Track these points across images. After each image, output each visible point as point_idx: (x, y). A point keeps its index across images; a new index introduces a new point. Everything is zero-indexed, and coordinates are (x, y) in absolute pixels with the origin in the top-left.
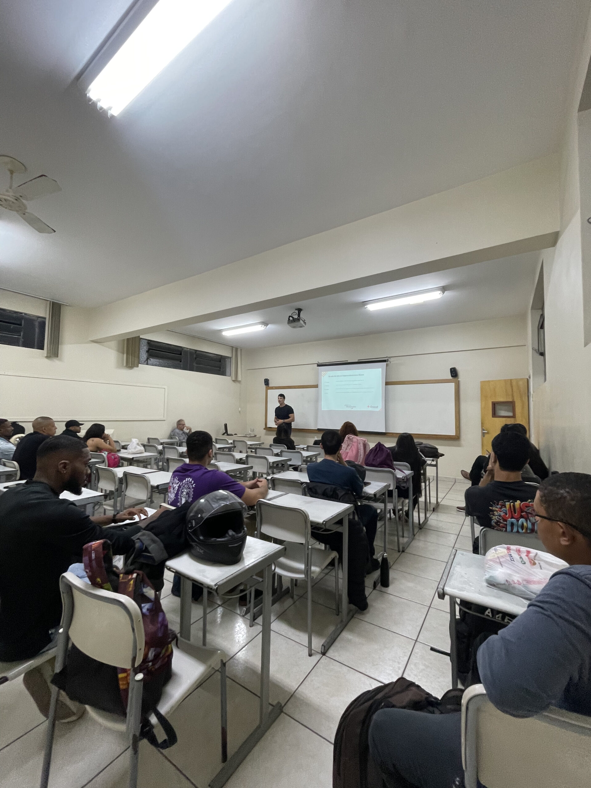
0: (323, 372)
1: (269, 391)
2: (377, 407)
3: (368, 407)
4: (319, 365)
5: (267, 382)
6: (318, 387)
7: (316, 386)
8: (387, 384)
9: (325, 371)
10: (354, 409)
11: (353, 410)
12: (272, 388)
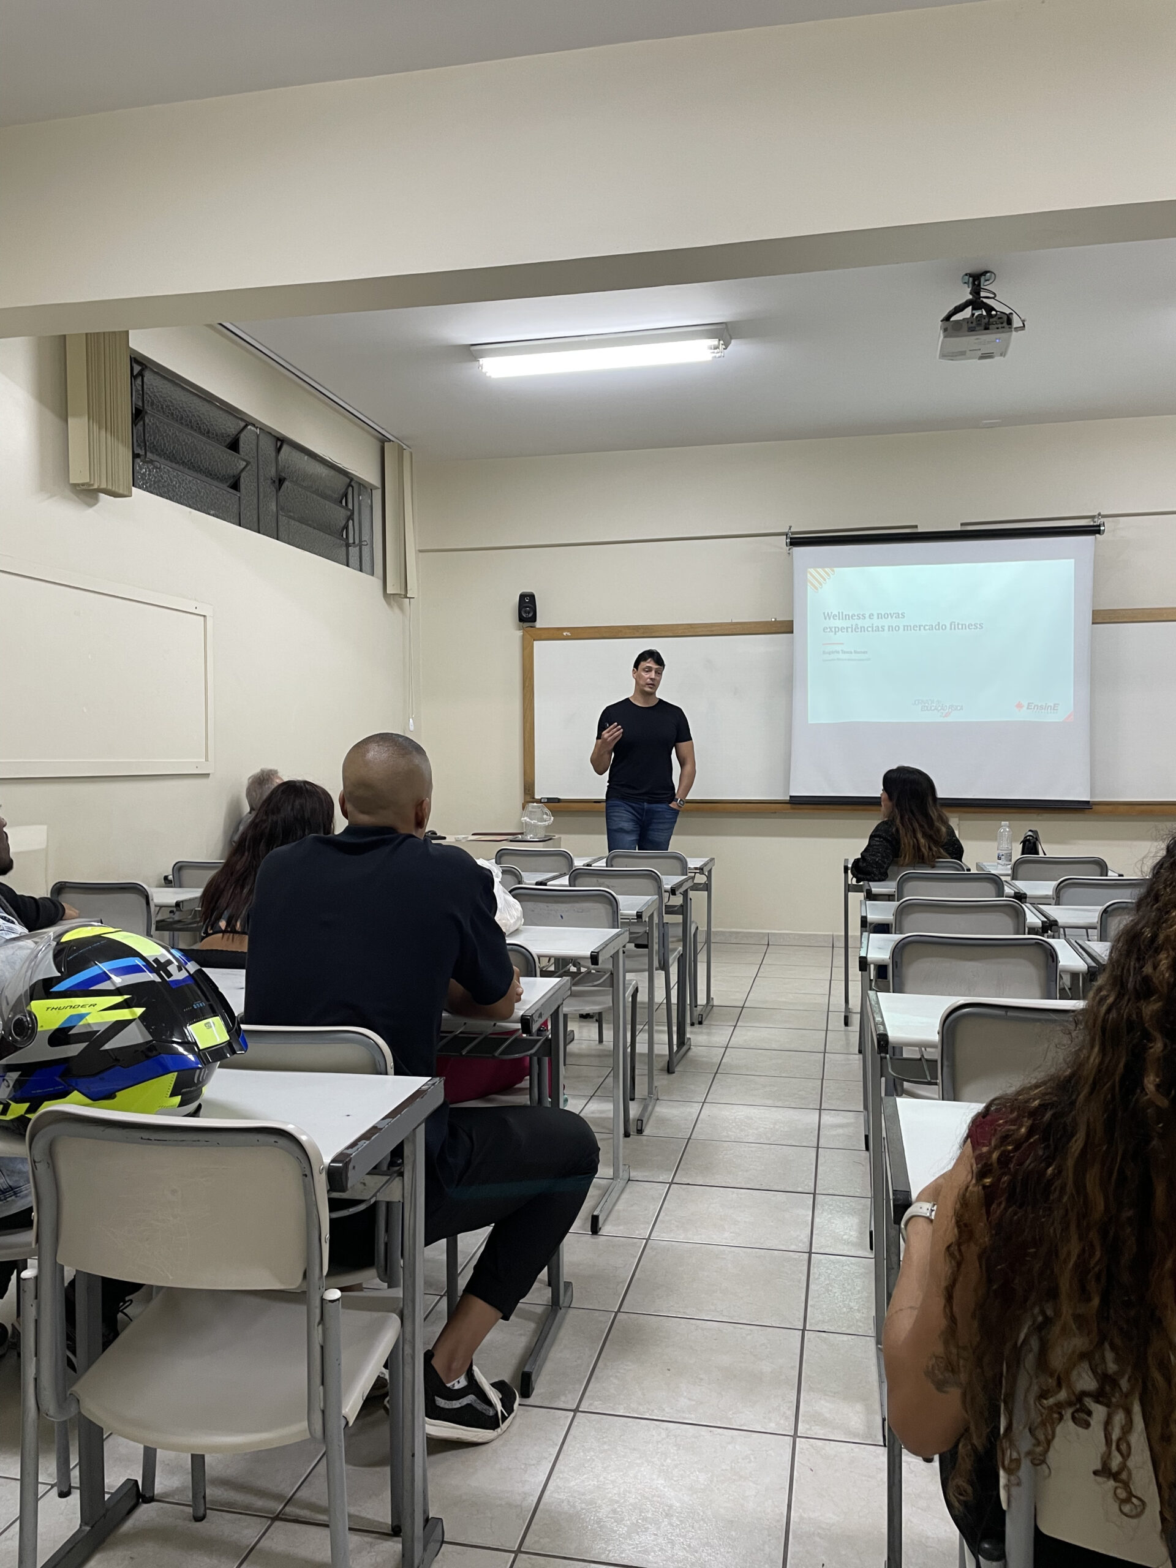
0: (812, 570)
1: (540, 647)
2: (1055, 707)
3: (1019, 706)
4: (797, 541)
5: (527, 609)
6: (792, 632)
7: (787, 628)
8: (1100, 617)
9: (823, 567)
10: (955, 717)
11: (948, 719)
12: (555, 634)
